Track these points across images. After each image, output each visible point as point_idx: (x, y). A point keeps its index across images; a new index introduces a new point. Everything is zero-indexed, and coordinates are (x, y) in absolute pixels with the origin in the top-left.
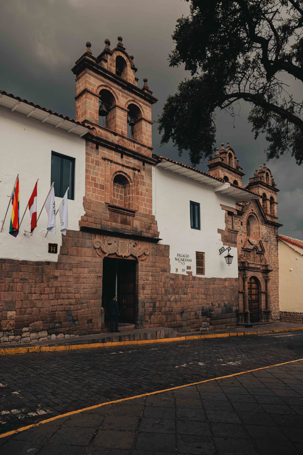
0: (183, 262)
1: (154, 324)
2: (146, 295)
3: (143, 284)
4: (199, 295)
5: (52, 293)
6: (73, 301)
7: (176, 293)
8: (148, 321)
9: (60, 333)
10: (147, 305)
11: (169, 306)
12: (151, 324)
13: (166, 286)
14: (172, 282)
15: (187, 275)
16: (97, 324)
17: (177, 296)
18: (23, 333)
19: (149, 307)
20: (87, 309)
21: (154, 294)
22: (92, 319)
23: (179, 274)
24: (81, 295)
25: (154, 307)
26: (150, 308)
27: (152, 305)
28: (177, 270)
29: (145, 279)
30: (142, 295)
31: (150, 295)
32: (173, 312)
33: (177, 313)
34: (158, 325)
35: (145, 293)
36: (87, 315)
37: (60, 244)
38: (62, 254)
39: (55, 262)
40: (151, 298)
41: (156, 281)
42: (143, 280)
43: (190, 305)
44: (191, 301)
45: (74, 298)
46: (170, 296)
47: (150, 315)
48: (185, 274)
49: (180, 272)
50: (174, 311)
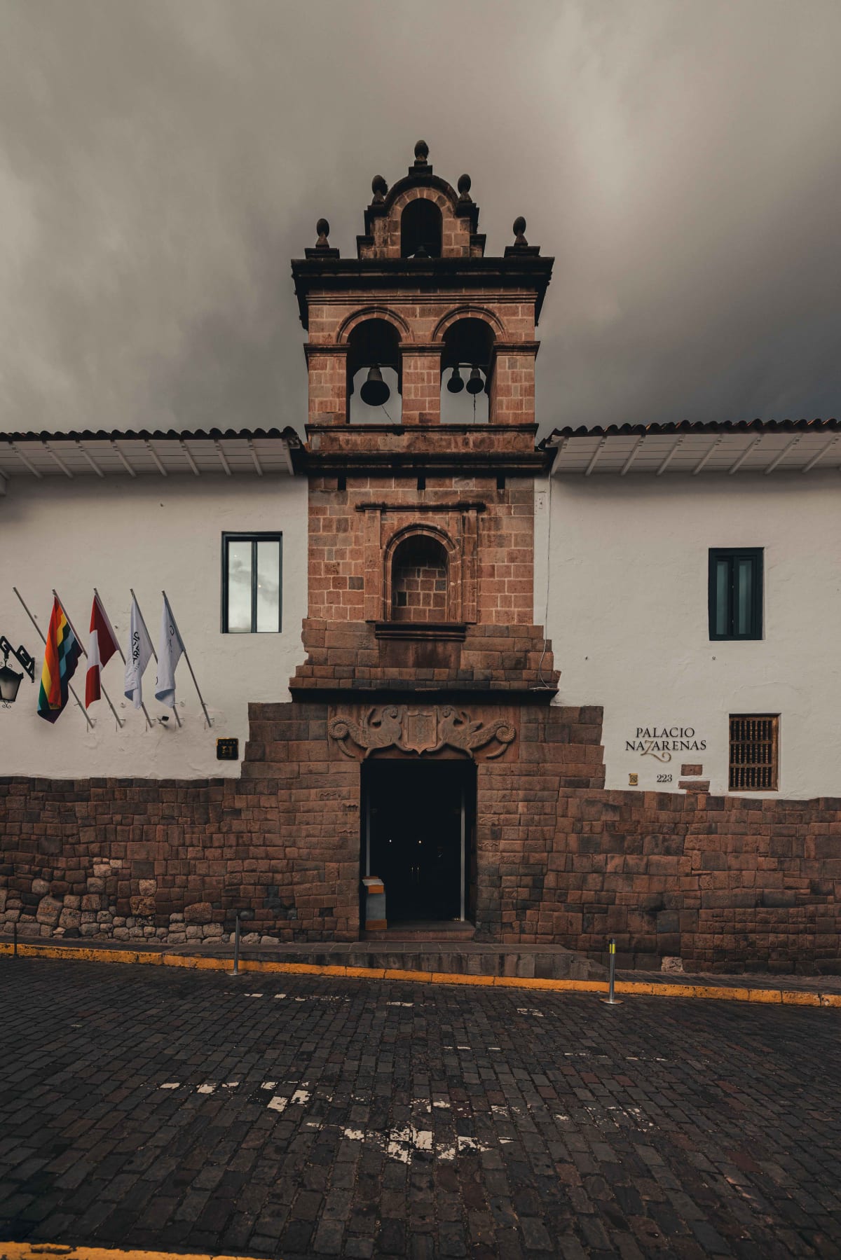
0: (662, 752)
1: (536, 933)
2: (504, 854)
3: (494, 825)
4: (742, 857)
5: (231, 846)
6: (280, 864)
7: (629, 848)
8: (511, 923)
9: (250, 932)
10: (508, 880)
11: (598, 888)
12: (522, 931)
13: (587, 829)
14: (609, 817)
15: (684, 792)
16: (347, 919)
17: (632, 860)
18: (171, 923)
19: (518, 887)
20: (319, 884)
21: (536, 852)
22: (332, 908)
23: (641, 790)
24: (301, 850)
25: (538, 884)
26: (520, 889)
27: (527, 880)
28: (634, 779)
29: (501, 811)
30: (491, 854)
31: (522, 854)
32: (614, 904)
33: (635, 910)
34: (552, 937)
35: (501, 847)
36: (318, 897)
37: (244, 739)
38: (250, 761)
39: (235, 780)
40: (525, 861)
41: (545, 814)
42: (495, 813)
43: (696, 887)
44: (699, 875)
45: (281, 856)
46: (601, 857)
47: (522, 908)
48: (673, 788)
49: (648, 784)
50: (617, 902)
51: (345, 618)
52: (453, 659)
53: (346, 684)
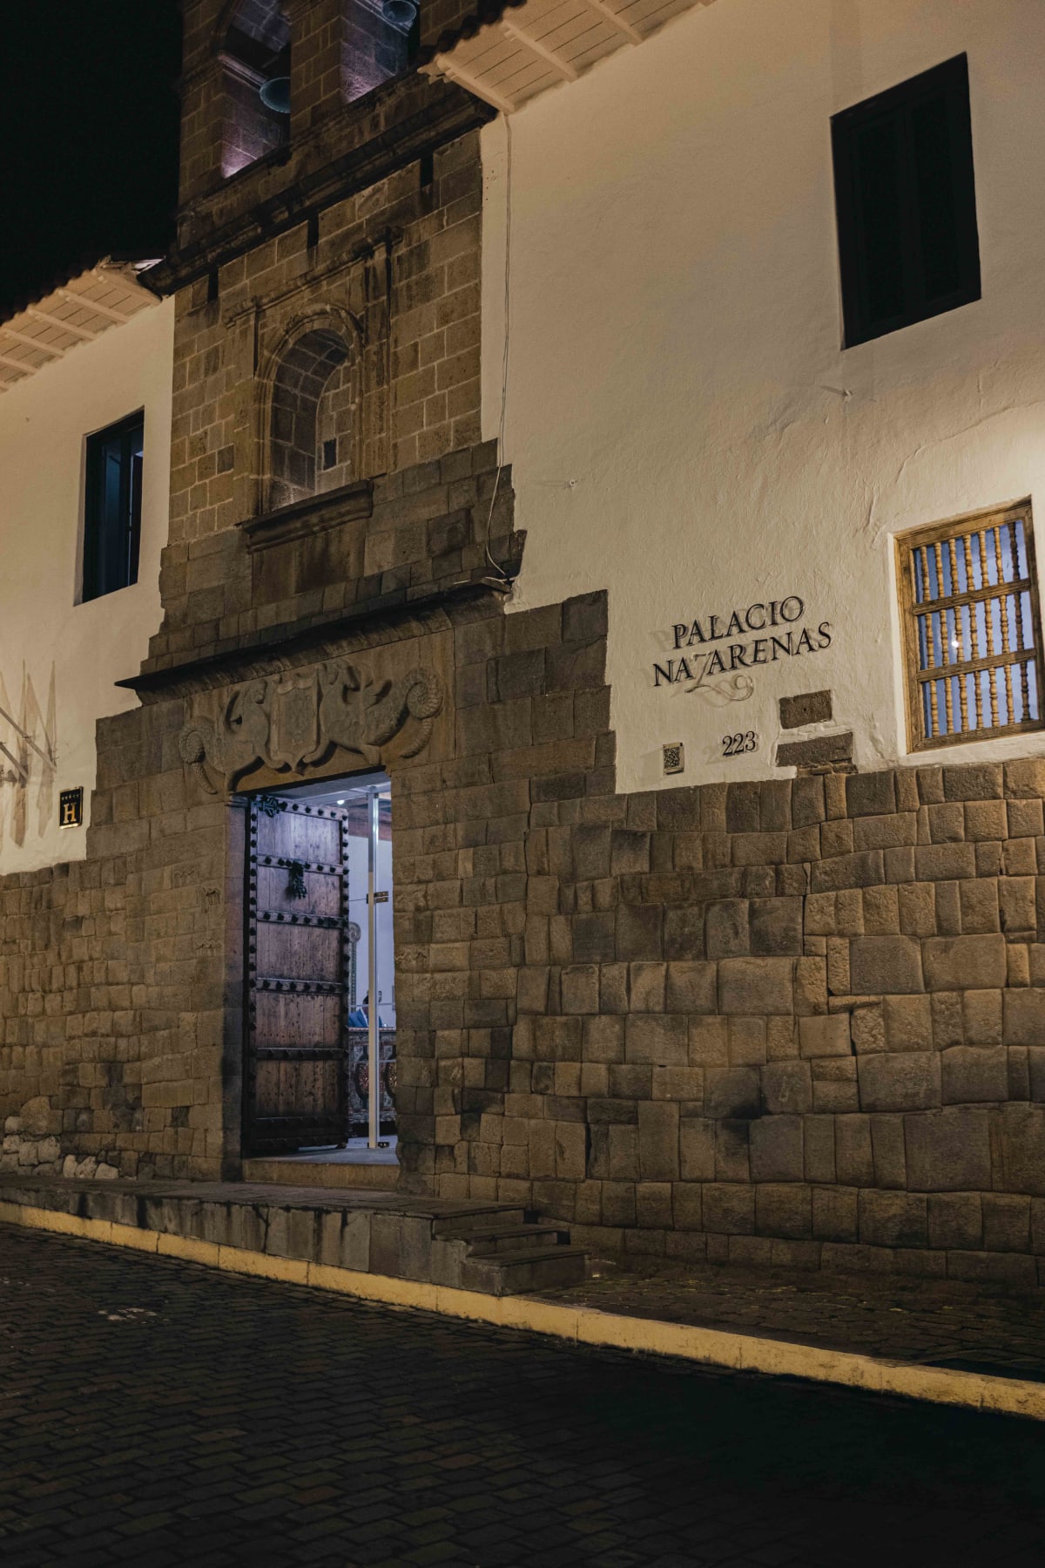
0: (730, 675)
1: (500, 1175)
2: (438, 976)
3: (418, 909)
4: (961, 943)
5: (71, 989)
6: (124, 1018)
7: (673, 941)
8: (452, 1148)
10: (450, 1037)
11: (612, 1055)
12: (472, 1168)
13: (584, 898)
14: (633, 864)
15: (791, 772)
16: (206, 1130)
17: (682, 972)
18: (6, 1135)
19: (463, 1055)
20: (170, 1057)
21: (494, 969)
22: (188, 1107)
23: (691, 784)
24: (150, 989)
25: (500, 1054)
26: (467, 1060)
27: (480, 1039)
28: (673, 758)
29: (430, 874)
30: (416, 976)
31: (468, 973)
32: (648, 1097)
33: (694, 1114)
34: (524, 1185)
35: (432, 961)
36: (170, 1084)
37: (90, 786)
38: (96, 825)
39: (80, 862)
40: (477, 1000)
41: (505, 872)
42: (420, 882)
43: (843, 1046)
44: (851, 1009)
45: (126, 1004)
46: (615, 971)
47: (471, 1107)
48: (761, 766)
49: (703, 770)
50: (656, 1093)
51: (212, 529)
52: (352, 558)
53: (209, 652)
